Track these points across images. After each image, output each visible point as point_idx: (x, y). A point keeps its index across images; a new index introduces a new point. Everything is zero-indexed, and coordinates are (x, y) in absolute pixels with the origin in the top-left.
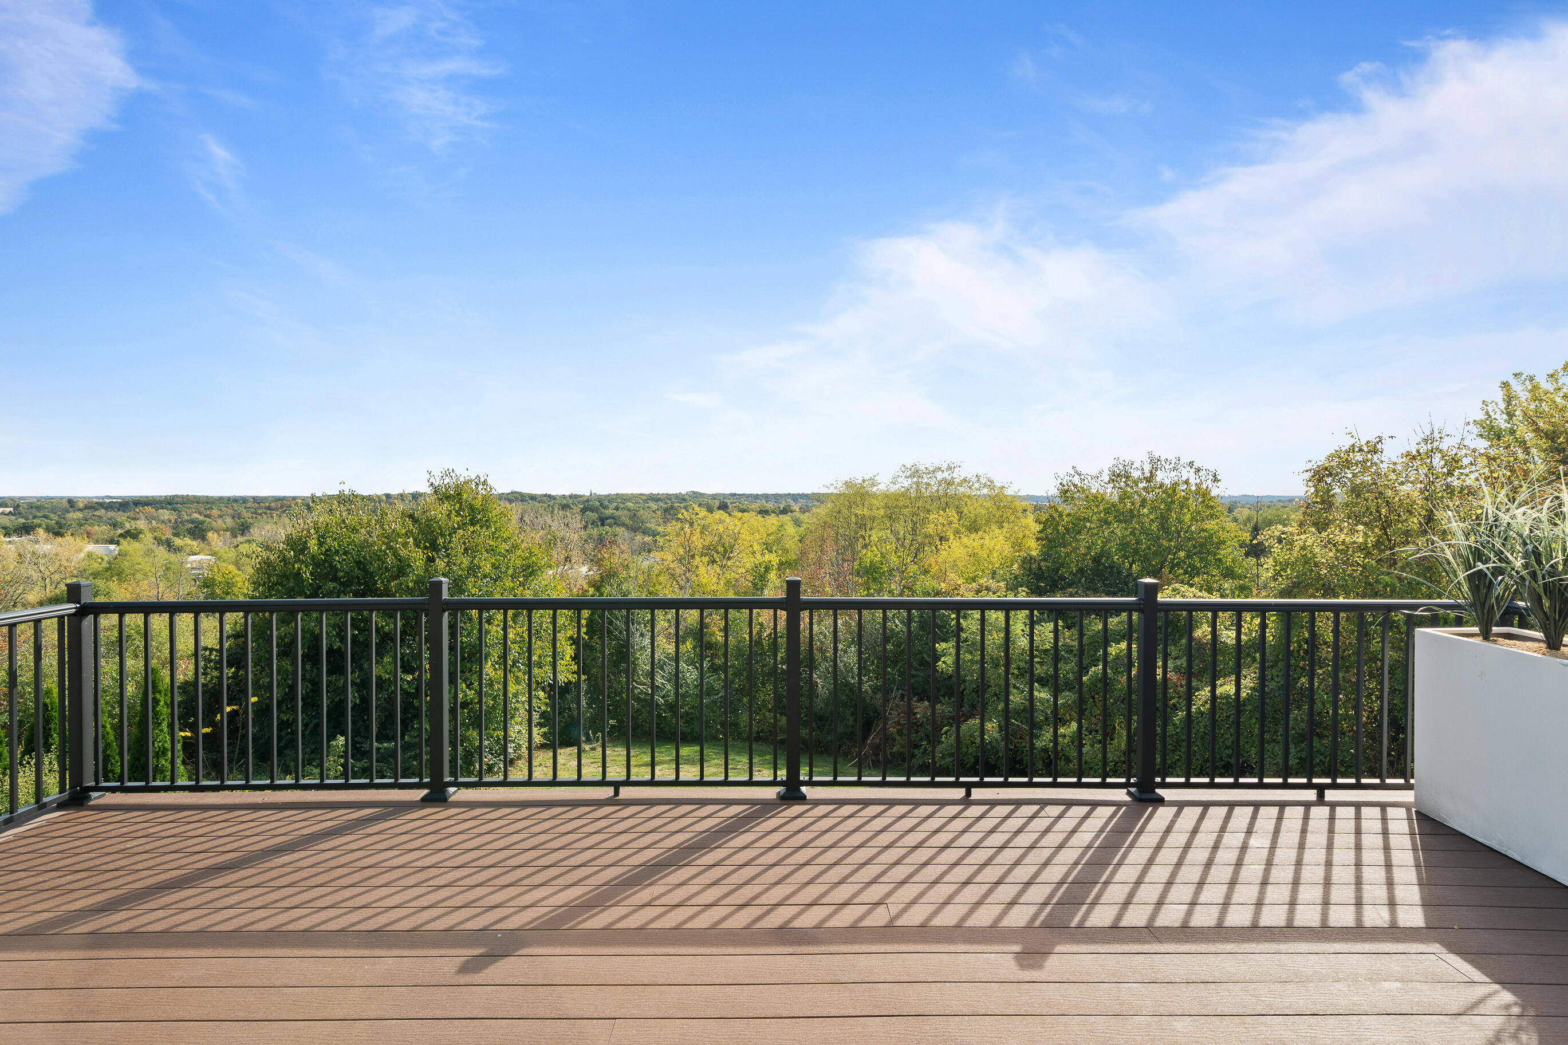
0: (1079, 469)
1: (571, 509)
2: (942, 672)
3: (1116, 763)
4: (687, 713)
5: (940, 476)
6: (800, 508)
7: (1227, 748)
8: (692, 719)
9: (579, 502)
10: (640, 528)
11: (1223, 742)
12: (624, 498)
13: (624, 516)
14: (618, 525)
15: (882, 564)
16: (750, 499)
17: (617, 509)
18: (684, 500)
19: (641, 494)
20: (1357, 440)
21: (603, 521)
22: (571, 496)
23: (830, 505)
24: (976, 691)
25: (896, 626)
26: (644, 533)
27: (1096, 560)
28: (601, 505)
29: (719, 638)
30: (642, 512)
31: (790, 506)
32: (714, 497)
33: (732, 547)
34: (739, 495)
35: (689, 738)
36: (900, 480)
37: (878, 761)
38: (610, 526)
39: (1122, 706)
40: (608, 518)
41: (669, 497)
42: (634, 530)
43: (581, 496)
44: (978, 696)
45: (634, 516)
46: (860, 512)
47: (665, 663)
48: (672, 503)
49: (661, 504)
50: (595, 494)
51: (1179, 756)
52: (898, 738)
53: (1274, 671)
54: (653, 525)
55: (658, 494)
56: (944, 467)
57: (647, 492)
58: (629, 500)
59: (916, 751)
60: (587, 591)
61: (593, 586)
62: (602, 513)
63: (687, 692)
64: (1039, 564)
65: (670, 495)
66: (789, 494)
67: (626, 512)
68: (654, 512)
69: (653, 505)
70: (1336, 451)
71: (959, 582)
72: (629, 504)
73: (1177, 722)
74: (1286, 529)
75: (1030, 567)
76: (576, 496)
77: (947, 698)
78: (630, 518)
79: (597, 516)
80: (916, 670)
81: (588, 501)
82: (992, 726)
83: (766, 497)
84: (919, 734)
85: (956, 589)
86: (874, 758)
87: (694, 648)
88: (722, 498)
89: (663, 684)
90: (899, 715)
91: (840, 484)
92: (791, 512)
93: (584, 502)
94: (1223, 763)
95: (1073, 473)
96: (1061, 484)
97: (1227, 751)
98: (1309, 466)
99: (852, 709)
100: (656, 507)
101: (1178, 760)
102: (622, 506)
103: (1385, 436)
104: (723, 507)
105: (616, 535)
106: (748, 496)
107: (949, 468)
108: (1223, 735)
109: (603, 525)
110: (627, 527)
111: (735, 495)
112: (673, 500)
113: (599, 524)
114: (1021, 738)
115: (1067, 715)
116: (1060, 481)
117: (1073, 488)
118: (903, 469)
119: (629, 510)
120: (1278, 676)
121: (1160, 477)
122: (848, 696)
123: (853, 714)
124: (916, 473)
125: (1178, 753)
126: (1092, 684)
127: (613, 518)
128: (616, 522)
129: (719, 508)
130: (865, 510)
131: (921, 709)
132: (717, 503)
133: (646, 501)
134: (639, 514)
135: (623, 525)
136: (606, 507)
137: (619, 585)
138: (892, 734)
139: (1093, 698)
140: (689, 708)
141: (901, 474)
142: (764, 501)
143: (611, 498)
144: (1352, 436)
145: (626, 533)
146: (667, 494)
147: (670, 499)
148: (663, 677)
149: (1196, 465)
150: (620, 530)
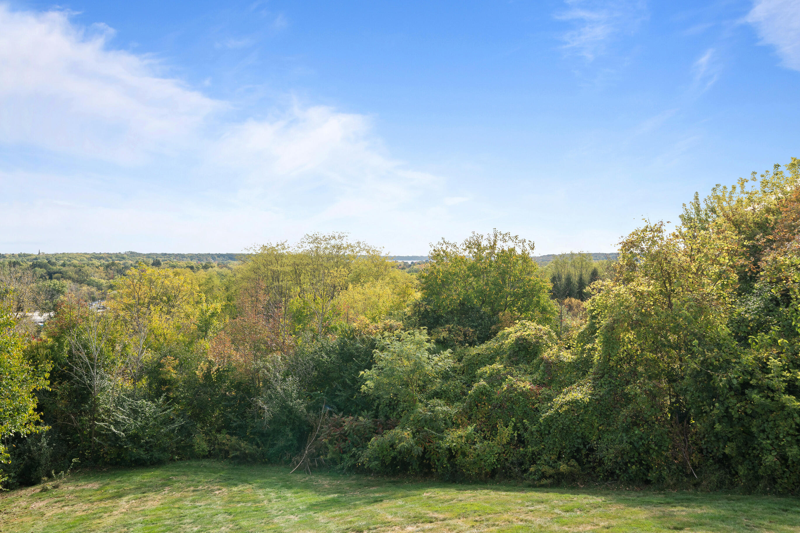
0: (446, 240)
1: (21, 265)
2: (364, 393)
3: (500, 454)
4: (147, 443)
5: (333, 242)
6: (218, 265)
7: (578, 438)
8: (151, 446)
9: (28, 260)
10: (85, 280)
11: (575, 434)
12: (71, 257)
13: (70, 271)
14: (65, 278)
15: (304, 309)
16: (178, 258)
17: (64, 265)
18: (124, 258)
19: (86, 254)
20: (648, 224)
21: (50, 275)
22: (20, 255)
23: (251, 263)
24: (389, 405)
25: (323, 357)
26: (88, 285)
27: (462, 304)
28: (49, 262)
29: (173, 375)
30: (86, 267)
31: (210, 263)
32: (149, 256)
33: (175, 297)
34: (169, 254)
35: (149, 463)
36: (304, 245)
37: (315, 466)
38: (58, 279)
39: (499, 411)
40: (55, 273)
41: (110, 256)
42: (80, 282)
43: (30, 255)
44: (390, 409)
45: (79, 271)
46: (275, 268)
47: (124, 401)
48: (113, 260)
49: (103, 261)
50: (43, 253)
51: (544, 445)
52: (330, 446)
53: (602, 380)
54: (96, 278)
55: (100, 254)
56: (337, 236)
57: (91, 252)
58: (75, 258)
59: (344, 456)
60: (46, 341)
61: (53, 337)
62: (50, 269)
63: (147, 424)
64: (425, 308)
65: (111, 254)
66: (209, 254)
67: (72, 268)
68: (97, 267)
69: (96, 262)
70: (636, 231)
71: (368, 322)
72: (75, 262)
73: (542, 422)
74: (605, 283)
75: (419, 310)
76: (25, 255)
77: (366, 411)
78: (76, 273)
79: (45, 271)
80: (340, 391)
81: (36, 259)
82: (407, 434)
83: (192, 257)
84: (347, 442)
85: (366, 327)
86: (311, 464)
87: (150, 385)
88: (155, 257)
89: (123, 419)
90: (329, 428)
91: (258, 248)
92: (212, 267)
93: (32, 260)
94: (575, 449)
95: (443, 243)
96: (434, 250)
97: (578, 441)
98: (621, 241)
99: (291, 426)
100: (99, 264)
101: (544, 449)
102: (69, 263)
103: (665, 222)
104: (157, 264)
105: (63, 287)
106: (177, 255)
107: (340, 237)
108: (575, 429)
109: (51, 278)
110: (74, 280)
111: (165, 254)
112: (114, 258)
113: (47, 277)
114: (429, 442)
115: (459, 420)
116: (433, 248)
117: (442, 253)
118: (307, 237)
119: (75, 266)
120: (605, 384)
121: (499, 244)
122: (287, 416)
123: (292, 430)
124: (316, 240)
125: (543, 443)
126: (476, 396)
127: (61, 273)
128: (63, 276)
129: (153, 264)
130: (279, 267)
131: (348, 422)
132: (151, 261)
133: (90, 259)
134: (83, 270)
135: (70, 278)
136: (54, 264)
137: (78, 335)
138: (325, 443)
139: (477, 406)
140: (149, 438)
141: (305, 241)
142: (189, 259)
143: (57, 257)
144: (646, 221)
145: (72, 284)
146: (108, 254)
147: (111, 258)
148: (123, 413)
149: (520, 238)
150: (67, 283)
